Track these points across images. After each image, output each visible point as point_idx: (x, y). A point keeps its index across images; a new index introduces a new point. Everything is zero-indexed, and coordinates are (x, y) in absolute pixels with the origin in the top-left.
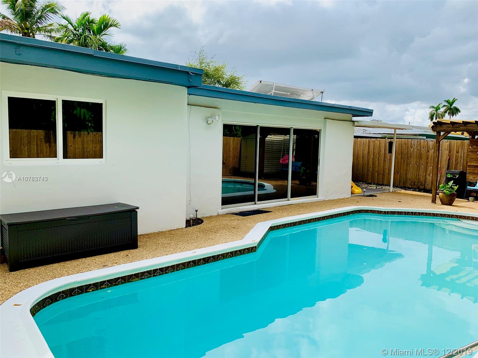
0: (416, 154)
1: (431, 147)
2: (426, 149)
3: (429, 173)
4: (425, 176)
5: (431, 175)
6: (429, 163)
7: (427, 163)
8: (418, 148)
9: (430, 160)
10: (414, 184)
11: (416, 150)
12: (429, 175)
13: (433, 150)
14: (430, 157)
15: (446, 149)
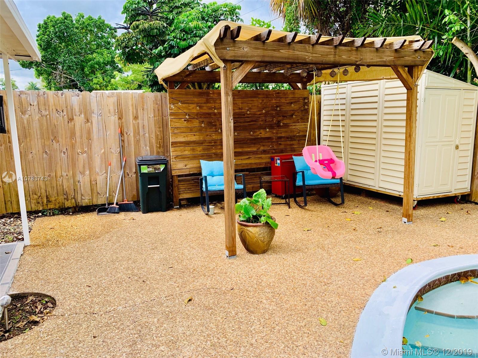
0: (41, 129)
1: (76, 108)
2: (65, 113)
3: (81, 169)
4: (74, 176)
5: (87, 172)
6: (78, 144)
7: (73, 146)
8: (44, 113)
9: (78, 140)
10: (49, 201)
11: (37, 117)
12: (83, 173)
13: (83, 116)
14: (78, 134)
15: (112, 111)
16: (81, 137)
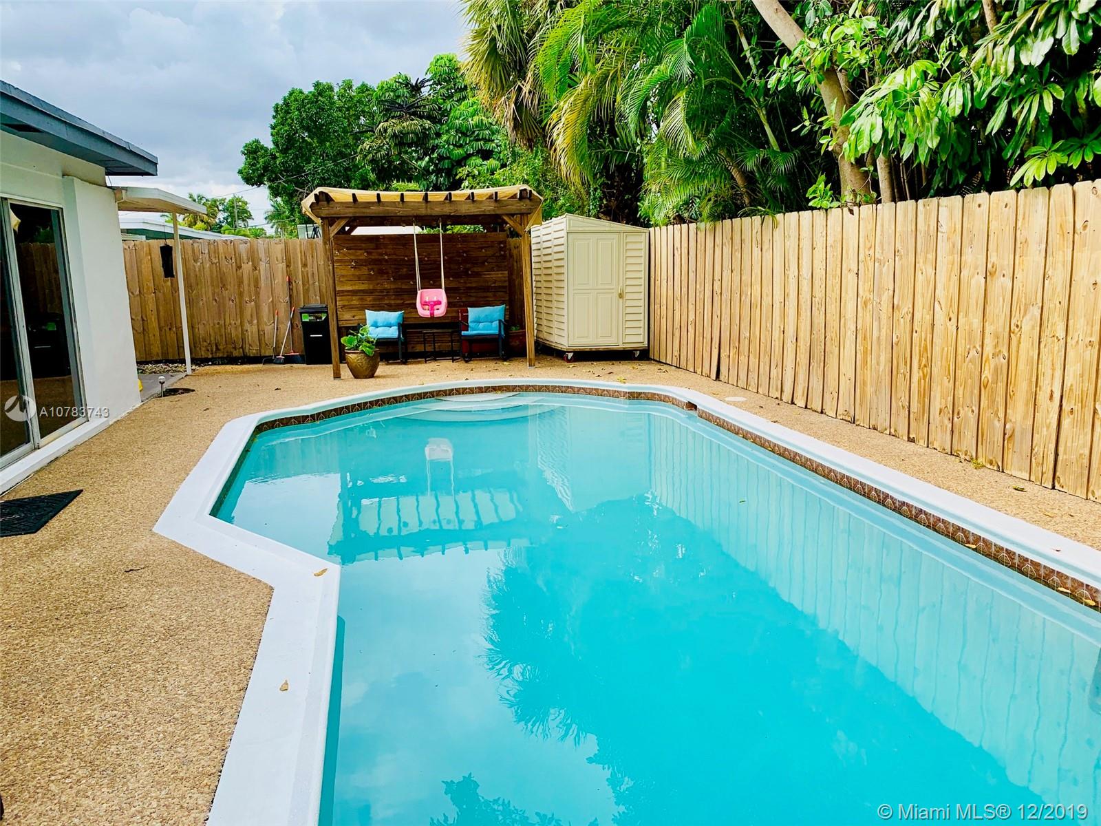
0: (212, 277)
1: (244, 256)
2: (233, 261)
3: (249, 318)
4: (242, 325)
5: (255, 322)
6: (246, 293)
7: (241, 295)
8: (215, 261)
9: (246, 288)
10: (217, 349)
11: (208, 265)
12: (251, 323)
13: (251, 263)
14: (246, 282)
15: (280, 258)
16: (249, 285)
